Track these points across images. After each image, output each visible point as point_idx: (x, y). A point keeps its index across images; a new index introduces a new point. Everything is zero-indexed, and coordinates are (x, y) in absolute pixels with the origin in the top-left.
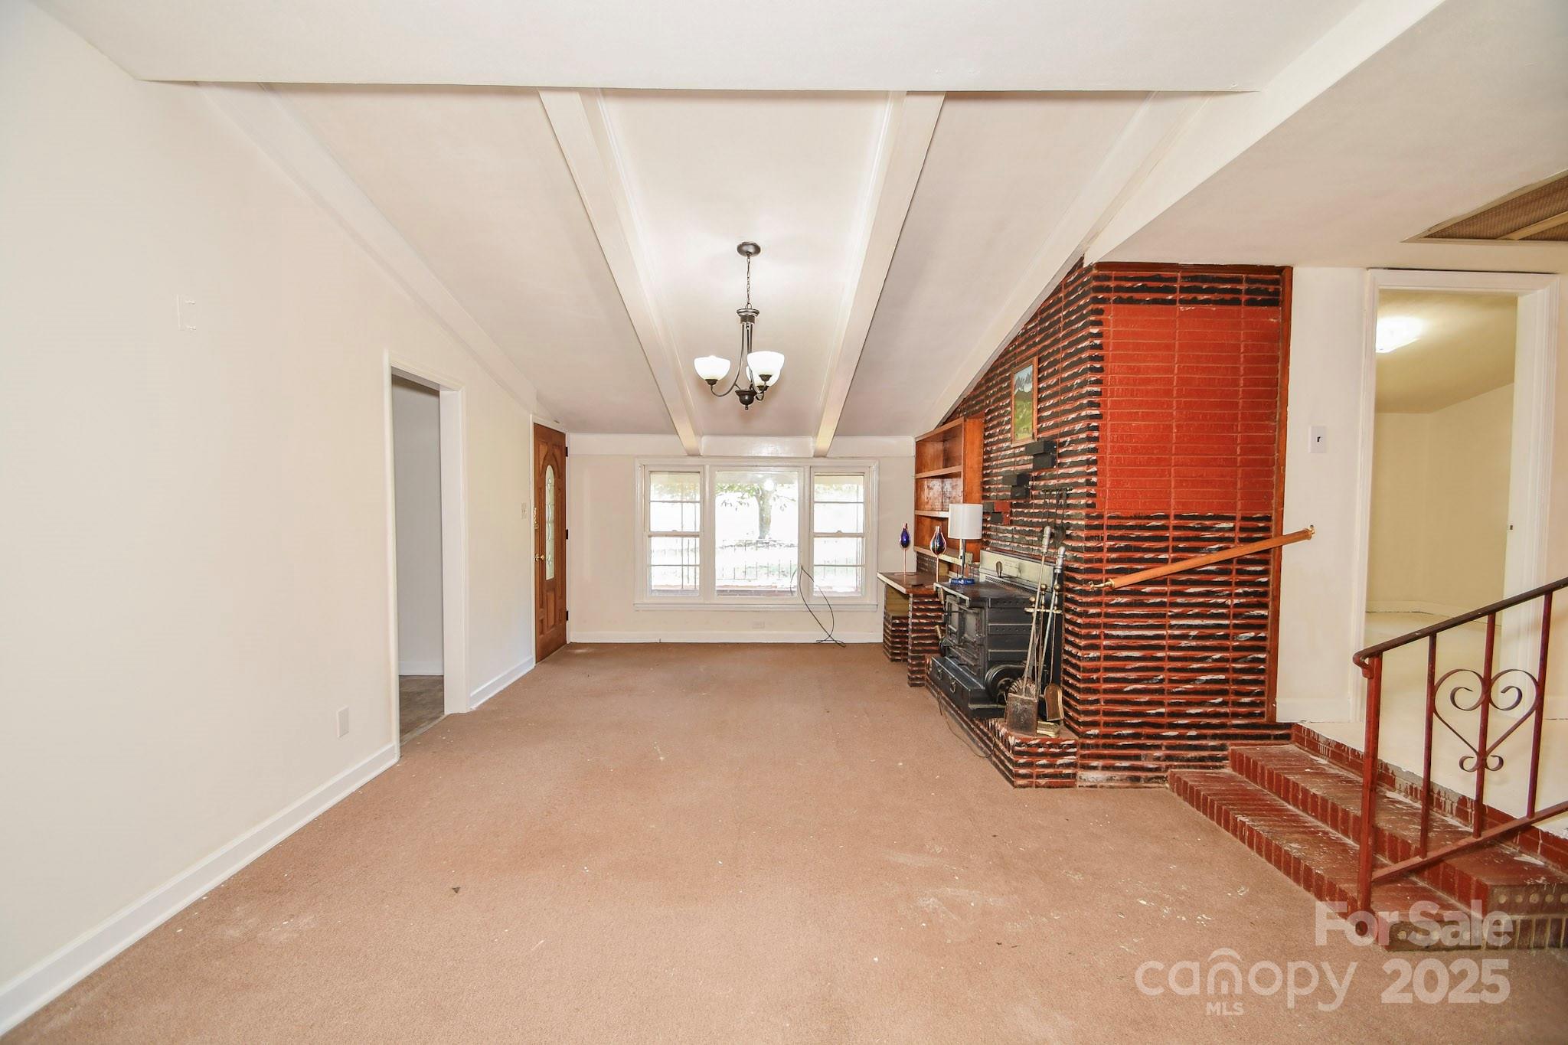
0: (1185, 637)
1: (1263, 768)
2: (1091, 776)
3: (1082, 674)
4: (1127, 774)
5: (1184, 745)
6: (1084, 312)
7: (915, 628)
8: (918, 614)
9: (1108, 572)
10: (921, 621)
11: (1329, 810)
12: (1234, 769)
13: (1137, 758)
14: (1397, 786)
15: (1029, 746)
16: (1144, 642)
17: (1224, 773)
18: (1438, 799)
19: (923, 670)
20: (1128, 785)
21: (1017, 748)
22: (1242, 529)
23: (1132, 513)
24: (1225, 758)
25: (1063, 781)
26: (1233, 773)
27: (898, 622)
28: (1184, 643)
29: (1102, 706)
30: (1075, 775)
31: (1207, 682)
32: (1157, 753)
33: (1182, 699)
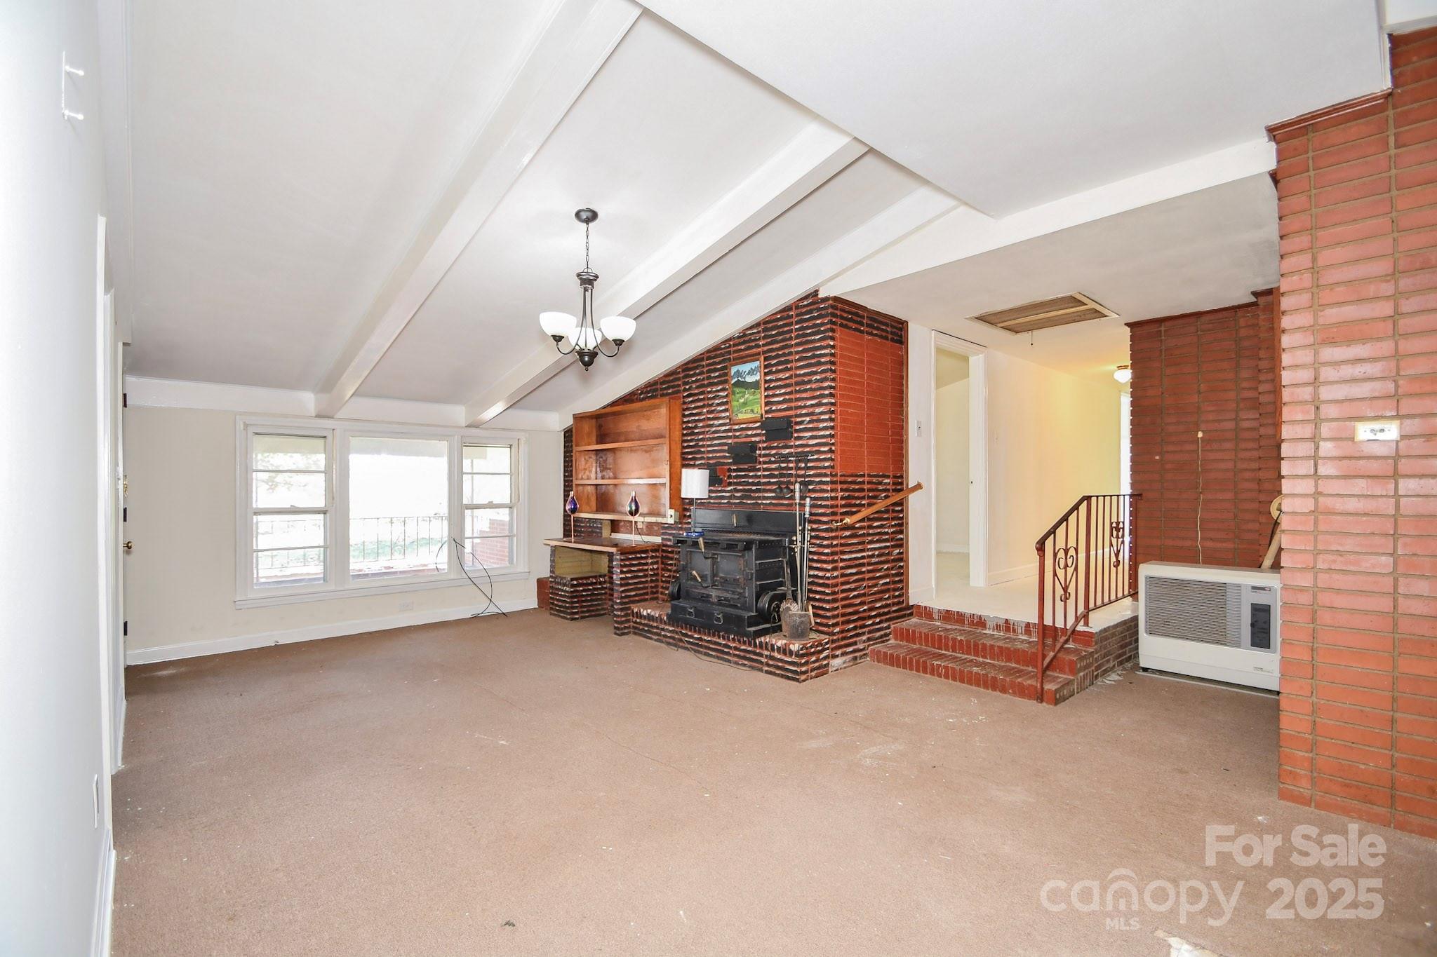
0: (873, 556)
1: (920, 633)
2: (836, 663)
3: (831, 589)
4: (852, 656)
5: (873, 630)
6: (822, 329)
7: (623, 582)
8: (625, 570)
9: (842, 514)
10: (627, 575)
11: (972, 646)
12: (896, 639)
13: (855, 643)
14: (988, 626)
15: (807, 648)
16: (857, 562)
17: (891, 644)
18: (1013, 628)
19: (630, 619)
20: (851, 664)
21: (801, 652)
22: (894, 484)
23: (850, 472)
24: (890, 634)
25: (822, 671)
26: (896, 642)
27: (575, 582)
28: (874, 560)
29: (841, 611)
30: (828, 664)
31: (883, 584)
32: (864, 638)
33: (872, 598)
